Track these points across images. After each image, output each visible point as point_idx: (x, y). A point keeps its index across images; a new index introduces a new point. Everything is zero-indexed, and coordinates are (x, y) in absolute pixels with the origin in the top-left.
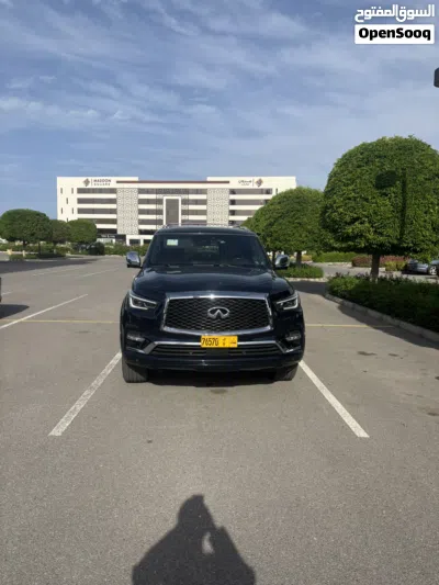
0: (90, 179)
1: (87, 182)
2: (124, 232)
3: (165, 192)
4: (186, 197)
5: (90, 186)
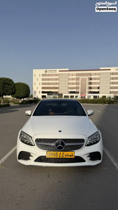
0: (47, 70)
1: (46, 71)
2: (62, 92)
3: (80, 75)
4: (90, 77)
5: (47, 73)
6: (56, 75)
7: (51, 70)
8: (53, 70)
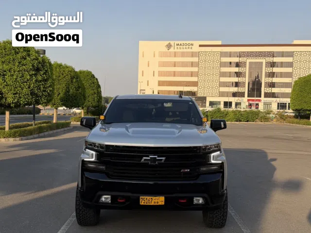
0: (172, 43)
1: (169, 46)
2: (204, 94)
3: (248, 56)
4: (271, 59)
5: (172, 50)
6: (193, 55)
7: (179, 42)
8: (184, 42)
